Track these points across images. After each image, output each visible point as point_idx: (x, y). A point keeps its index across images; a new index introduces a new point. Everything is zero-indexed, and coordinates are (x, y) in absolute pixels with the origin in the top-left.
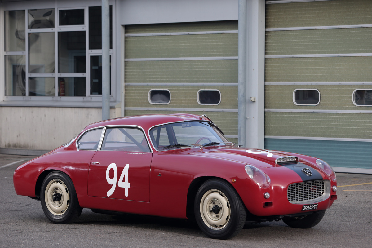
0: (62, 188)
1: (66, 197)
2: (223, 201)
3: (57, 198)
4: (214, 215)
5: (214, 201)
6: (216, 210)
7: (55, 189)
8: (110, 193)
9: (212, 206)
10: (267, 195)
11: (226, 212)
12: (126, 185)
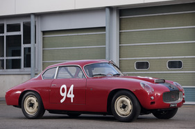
0: (34, 100)
1: (36, 104)
2: (128, 101)
3: (31, 105)
4: (123, 109)
5: (123, 102)
6: (124, 107)
7: (30, 100)
8: (62, 101)
9: (122, 104)
10: (152, 98)
11: (130, 107)
12: (72, 96)
